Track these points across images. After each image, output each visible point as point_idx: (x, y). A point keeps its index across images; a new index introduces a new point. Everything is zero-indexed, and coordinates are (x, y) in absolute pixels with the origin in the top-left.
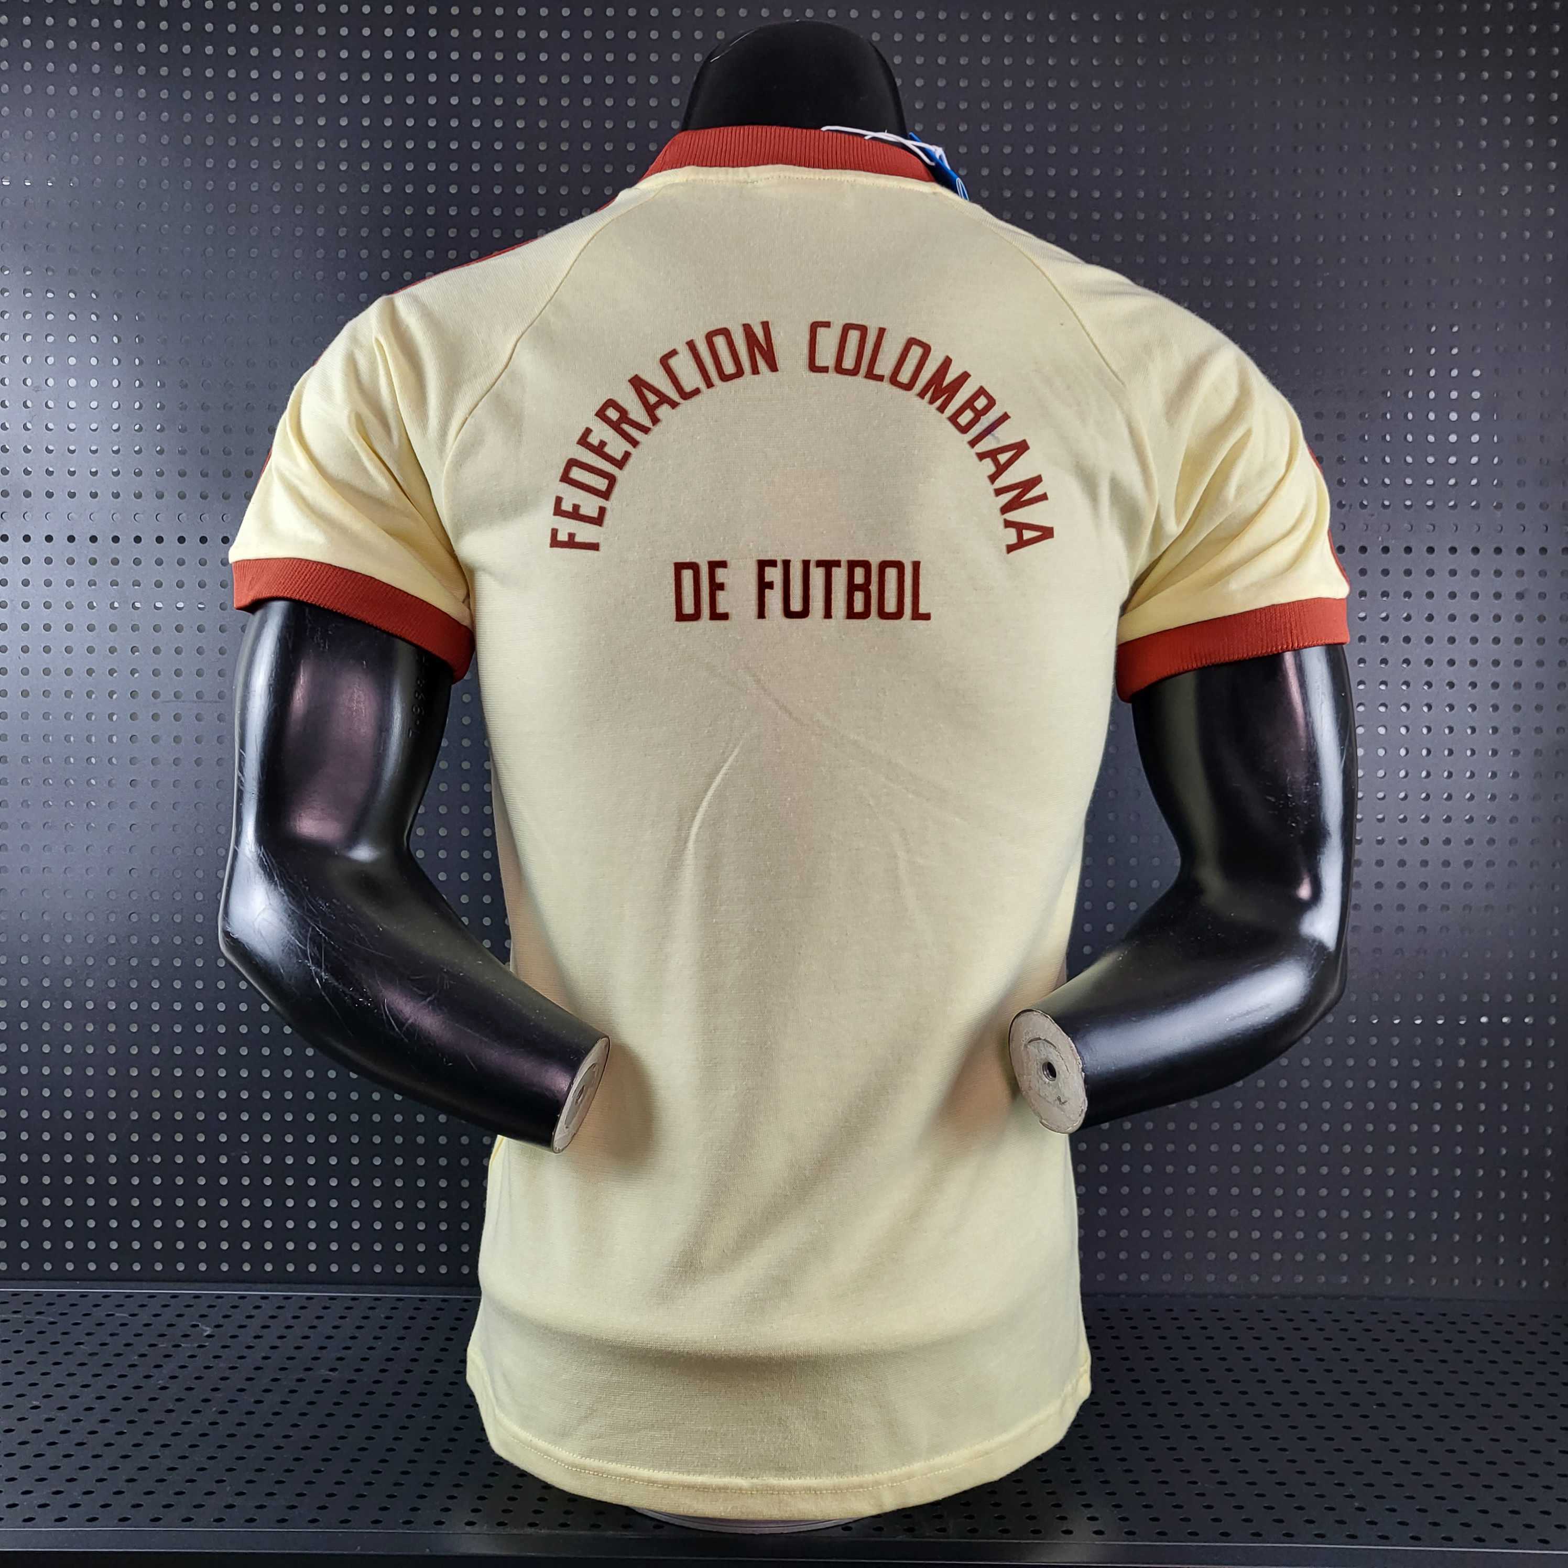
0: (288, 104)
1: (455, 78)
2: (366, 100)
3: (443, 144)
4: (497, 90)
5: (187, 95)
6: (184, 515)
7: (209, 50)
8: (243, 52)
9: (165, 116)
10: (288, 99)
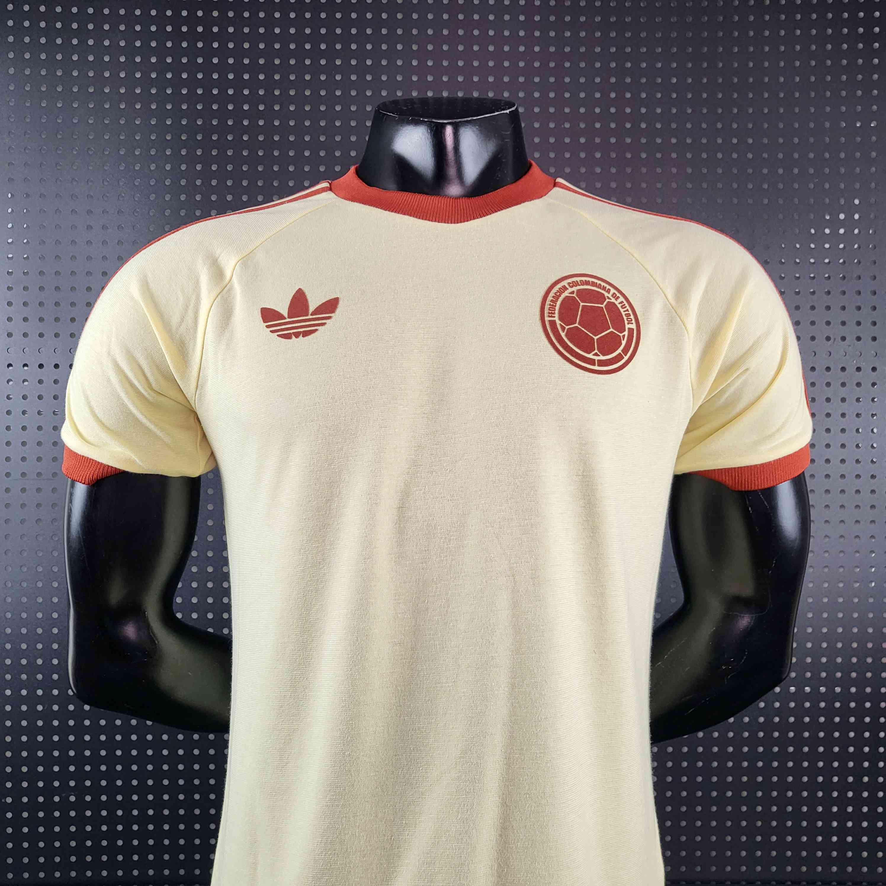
0: (99, 62)
1: (215, 45)
2: (154, 60)
3: (208, 91)
4: (245, 53)
5: (27, 56)
6: (27, 348)
7: (43, 24)
8: (66, 26)
9: (12, 71)
10: (99, 59)
